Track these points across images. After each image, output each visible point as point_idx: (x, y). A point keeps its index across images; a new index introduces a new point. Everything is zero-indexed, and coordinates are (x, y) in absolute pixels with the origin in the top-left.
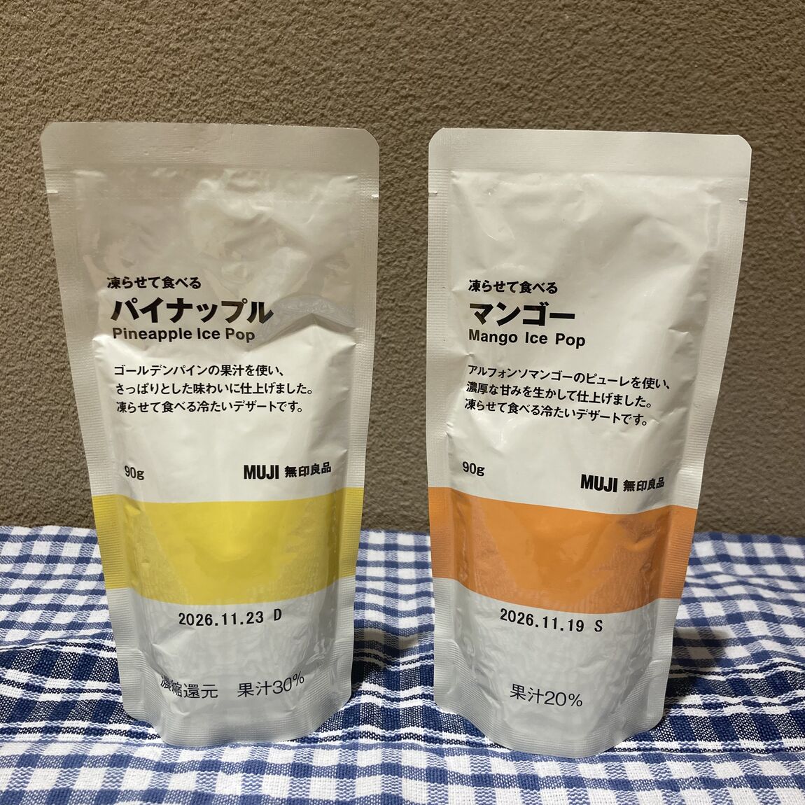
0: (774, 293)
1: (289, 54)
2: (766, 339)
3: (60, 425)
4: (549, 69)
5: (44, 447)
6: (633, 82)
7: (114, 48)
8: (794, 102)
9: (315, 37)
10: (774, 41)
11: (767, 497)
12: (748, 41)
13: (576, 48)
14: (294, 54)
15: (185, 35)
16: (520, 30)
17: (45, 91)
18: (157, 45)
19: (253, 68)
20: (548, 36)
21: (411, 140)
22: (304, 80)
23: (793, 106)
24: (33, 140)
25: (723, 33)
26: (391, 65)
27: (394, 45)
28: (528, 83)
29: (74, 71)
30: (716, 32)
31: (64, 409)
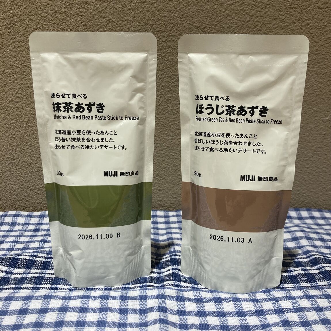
0: (306, 110)
1: (111, 14)
2: (304, 129)
3: (16, 169)
4: (216, 20)
5: (9, 178)
6: (249, 25)
7: (38, 11)
8: (312, 33)
9: (122, 7)
10: (304, 9)
11: (305, 193)
12: (294, 9)
13: (226, 12)
14: (113, 14)
15: (68, 6)
16: (204, 4)
17: (9, 29)
18: (56, 10)
19: (96, 19)
20: (215, 7)
21: (161, 49)
22: (117, 24)
23: (313, 35)
24: (4, 49)
25: (285, 6)
26: (152, 18)
27: (154, 10)
28: (207, 26)
29: (21, 20)
30: (282, 6)
31: (17, 162)
